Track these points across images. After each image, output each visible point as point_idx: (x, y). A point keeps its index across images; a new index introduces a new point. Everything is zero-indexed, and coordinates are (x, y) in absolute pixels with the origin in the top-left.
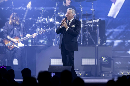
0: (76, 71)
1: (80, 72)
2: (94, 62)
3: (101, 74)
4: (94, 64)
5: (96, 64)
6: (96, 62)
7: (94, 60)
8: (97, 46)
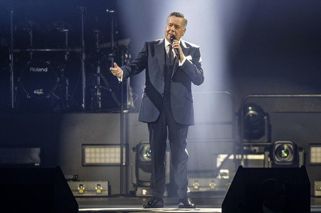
0: (70, 180)
1: (81, 183)
2: (118, 155)
3: (136, 190)
4: (118, 161)
5: (124, 160)
6: (124, 155)
7: (118, 150)
8: (125, 111)
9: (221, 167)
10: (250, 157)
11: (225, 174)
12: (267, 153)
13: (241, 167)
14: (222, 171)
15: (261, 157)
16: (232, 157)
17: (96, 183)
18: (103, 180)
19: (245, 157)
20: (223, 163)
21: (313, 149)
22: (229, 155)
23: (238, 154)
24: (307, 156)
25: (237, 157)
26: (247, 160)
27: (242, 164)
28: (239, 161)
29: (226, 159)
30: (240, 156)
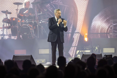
1: (38, 59)
4: (48, 53)
6: (50, 51)
7: (48, 50)
9: (78, 54)
10: (86, 51)
11: (79, 56)
12: (91, 50)
13: (83, 54)
14: (78, 55)
15: (89, 51)
16: (81, 51)
17: (42, 59)
18: (44, 59)
19: (84, 51)
20: (78, 53)
21: (104, 49)
22: (80, 51)
23: (83, 50)
24: (102, 51)
25: (82, 51)
26: (85, 52)
27: (84, 53)
28: (83, 52)
29: (79, 52)
30: (83, 51)
